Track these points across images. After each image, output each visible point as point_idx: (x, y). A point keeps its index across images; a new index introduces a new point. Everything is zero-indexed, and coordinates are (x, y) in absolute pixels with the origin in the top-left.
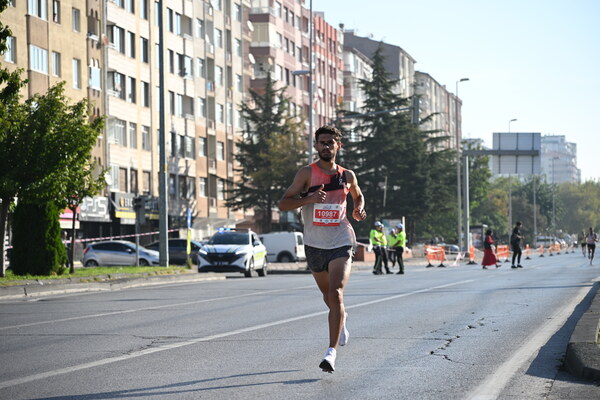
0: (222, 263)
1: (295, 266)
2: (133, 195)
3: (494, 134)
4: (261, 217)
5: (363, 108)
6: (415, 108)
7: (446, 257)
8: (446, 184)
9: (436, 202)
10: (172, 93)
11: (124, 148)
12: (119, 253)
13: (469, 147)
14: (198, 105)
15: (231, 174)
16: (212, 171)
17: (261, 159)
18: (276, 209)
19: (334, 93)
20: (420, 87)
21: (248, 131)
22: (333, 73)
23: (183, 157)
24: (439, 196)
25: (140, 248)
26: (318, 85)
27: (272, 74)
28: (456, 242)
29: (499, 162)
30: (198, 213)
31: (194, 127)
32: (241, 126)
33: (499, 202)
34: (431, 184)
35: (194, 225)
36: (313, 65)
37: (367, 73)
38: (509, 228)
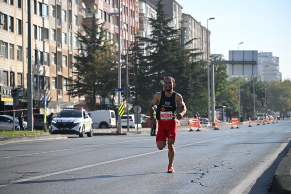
0: (67, 129)
1: (109, 131)
2: (12, 88)
3: (229, 51)
4: (89, 101)
5: (151, 35)
6: (182, 36)
7: (200, 125)
8: (202, 81)
9: (195, 92)
10: (36, 26)
11: (6, 60)
12: (4, 123)
13: (215, 59)
14: (51, 33)
15: (71, 75)
16: (60, 73)
17: (89, 66)
18: (99, 96)
19: (133, 26)
20: (185, 23)
21: (82, 49)
22: (133, 15)
23: (42, 65)
24: (196, 89)
25: (16, 119)
26: (124, 21)
27: (96, 14)
28: (207, 116)
29: (233, 68)
30: (51, 99)
31: (48, 47)
32: (77, 46)
33: (232, 92)
34: (192, 82)
35: (49, 106)
36: (121, 9)
37: (153, 14)
38: (238, 108)
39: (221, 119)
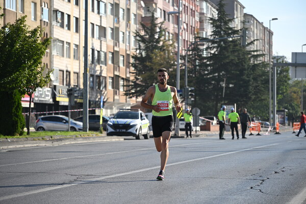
0: (122, 130)
2: (67, 87)
3: (292, 53)
5: (211, 35)
6: (244, 36)
7: (261, 129)
8: (262, 84)
9: (256, 95)
10: (93, 24)
11: (62, 58)
12: (58, 123)
13: (277, 61)
14: (109, 32)
15: (128, 75)
16: (117, 73)
17: (147, 66)
19: (193, 26)
20: (247, 23)
21: (140, 49)
22: (193, 14)
23: (99, 64)
24: (258, 92)
25: (71, 120)
26: (184, 21)
27: (155, 14)
28: (268, 120)
29: (296, 70)
30: (107, 99)
31: (106, 45)
32: (135, 45)
33: (295, 96)
34: (253, 84)
35: (105, 106)
36: (181, 8)
37: (214, 14)
39: (283, 123)
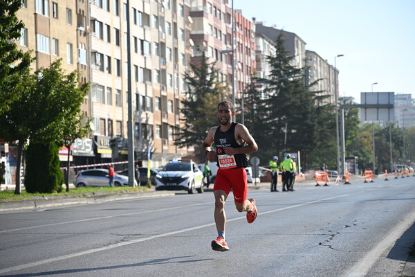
0: (173, 184)
2: (110, 137)
3: (362, 93)
4: (199, 152)
5: (270, 76)
6: (306, 76)
7: (329, 179)
8: (329, 128)
9: (322, 141)
10: (136, 67)
11: (103, 105)
12: (101, 178)
13: (344, 102)
14: (155, 75)
15: (178, 123)
16: (165, 120)
17: (199, 112)
19: (249, 65)
20: (309, 61)
21: (190, 93)
22: (248, 52)
23: (145, 111)
24: (323, 137)
26: (238, 60)
27: (206, 53)
28: (336, 169)
29: (366, 112)
30: (155, 150)
31: (151, 90)
32: (185, 89)
33: (366, 141)
34: (318, 129)
35: (153, 158)
36: (235, 46)
37: (272, 51)
38: (373, 159)
39: (353, 172)
